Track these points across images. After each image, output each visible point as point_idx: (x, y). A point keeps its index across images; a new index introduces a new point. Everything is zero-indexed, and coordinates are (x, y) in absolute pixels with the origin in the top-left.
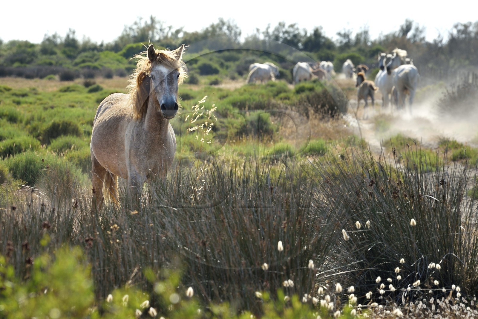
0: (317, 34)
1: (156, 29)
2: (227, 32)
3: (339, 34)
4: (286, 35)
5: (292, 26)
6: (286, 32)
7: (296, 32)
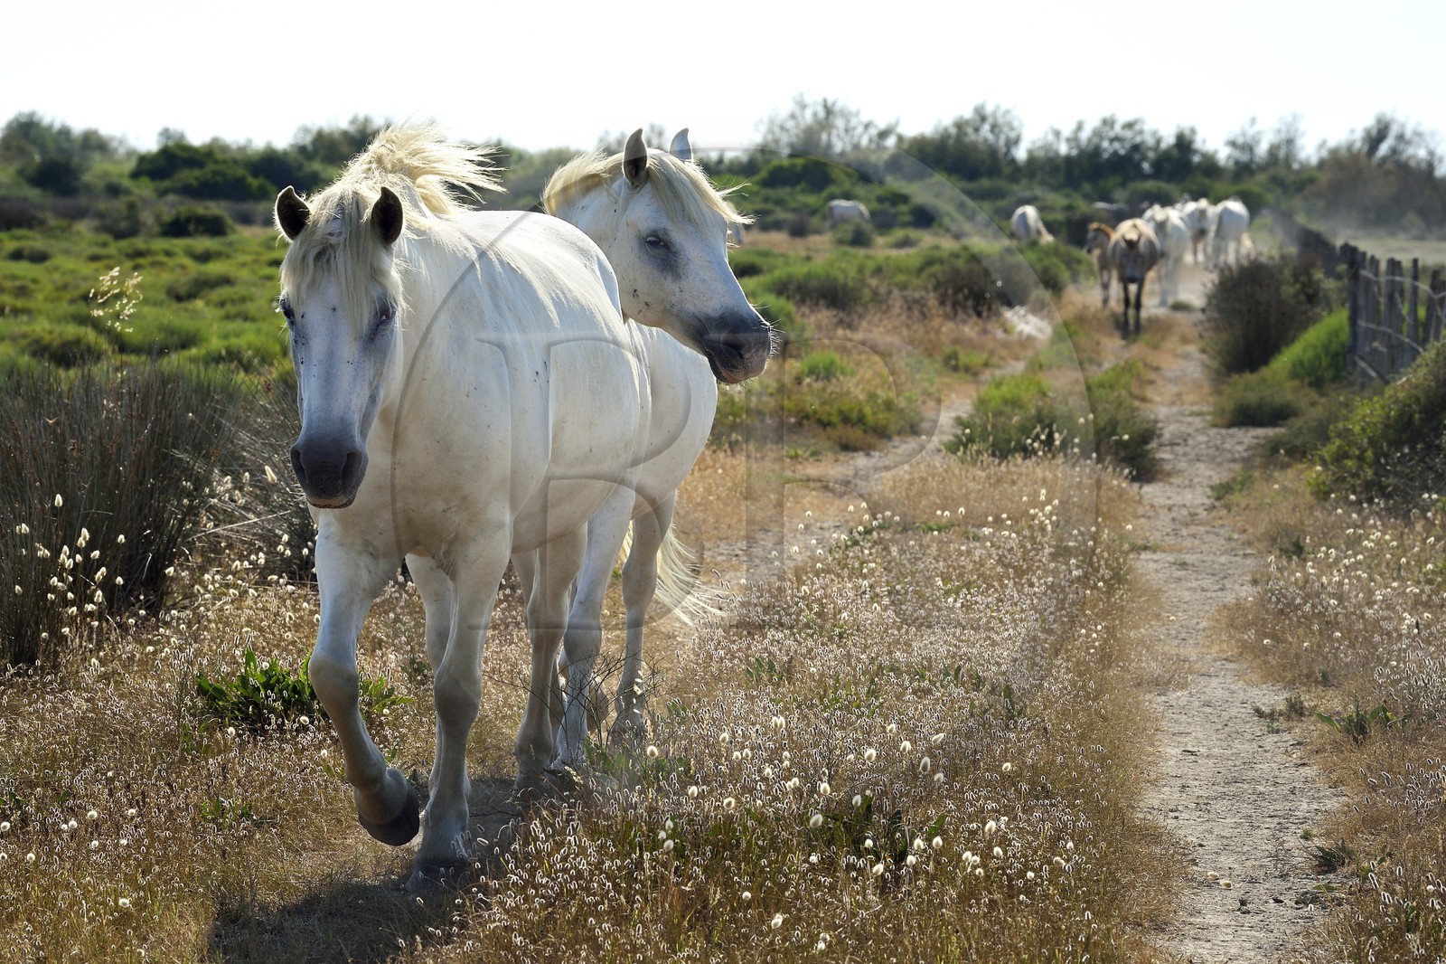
0: (1184, 144)
1: (837, 128)
2: (990, 137)
3: (1233, 144)
4: (1117, 145)
5: (1129, 126)
6: (1117, 139)
7: (1138, 139)
